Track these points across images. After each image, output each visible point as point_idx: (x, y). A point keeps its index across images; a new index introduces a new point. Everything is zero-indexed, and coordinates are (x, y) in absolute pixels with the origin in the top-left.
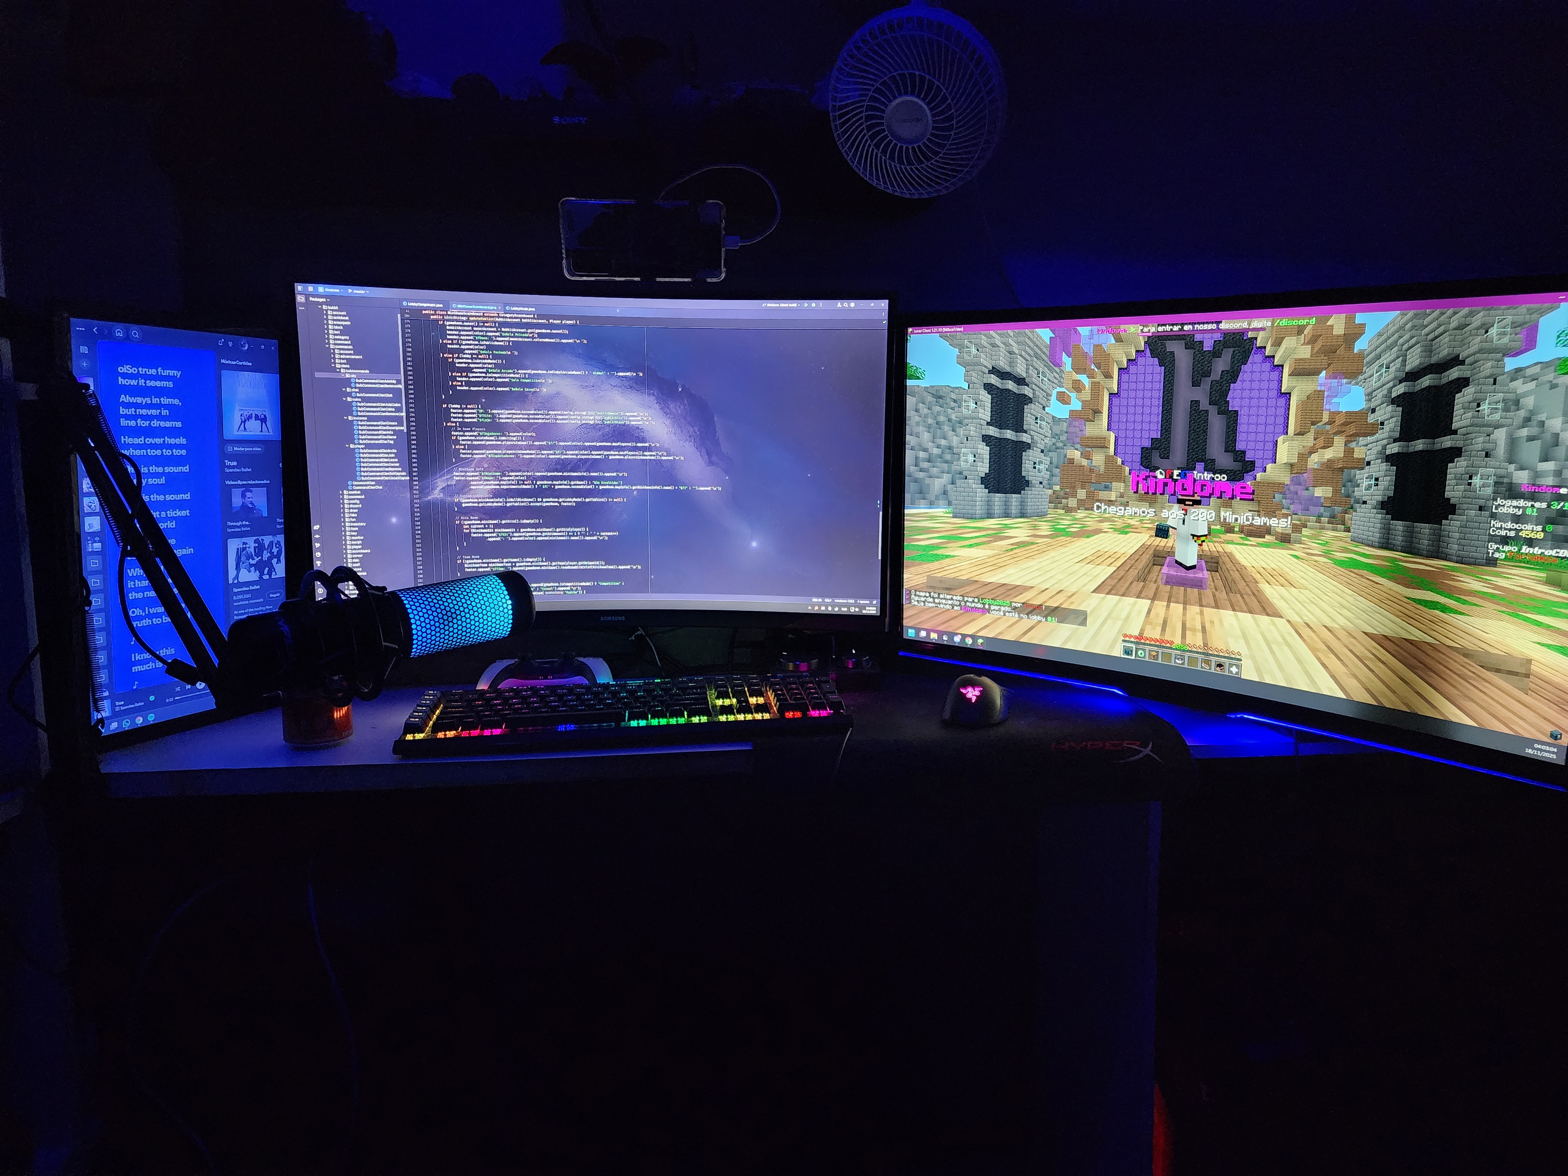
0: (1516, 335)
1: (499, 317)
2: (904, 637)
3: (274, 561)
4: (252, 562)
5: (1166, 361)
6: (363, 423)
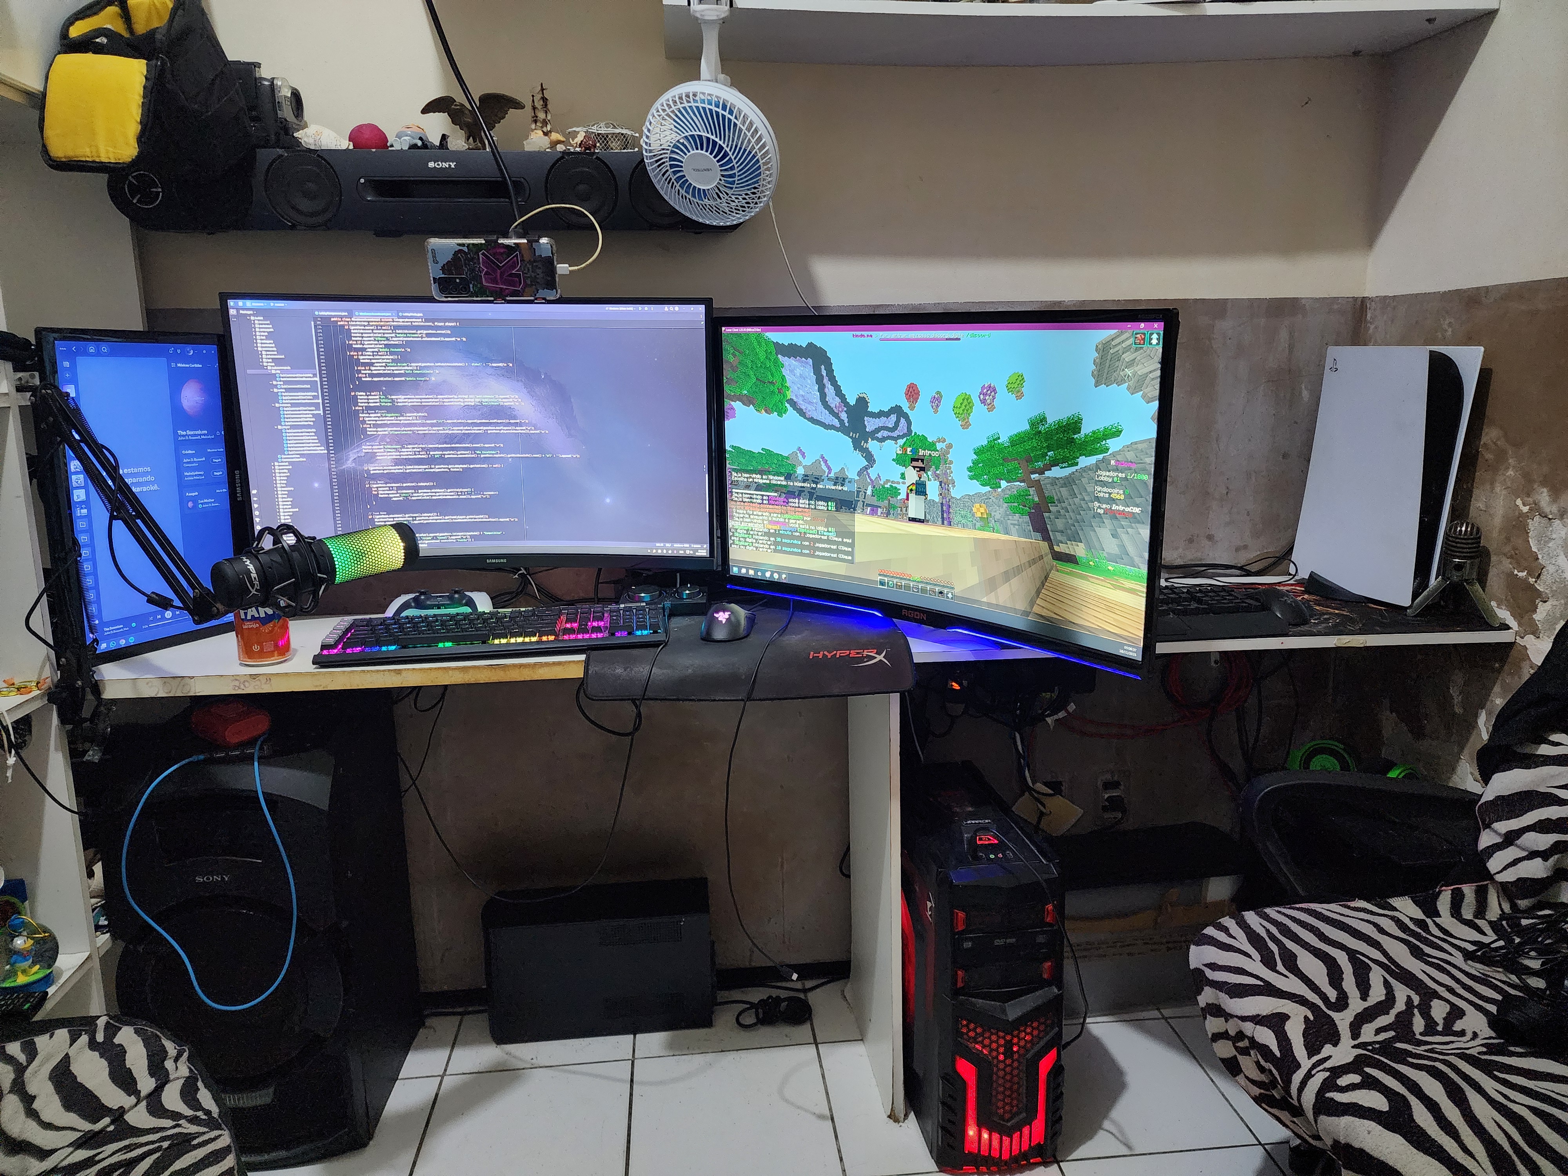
2: (731, 574)
6: (287, 409)
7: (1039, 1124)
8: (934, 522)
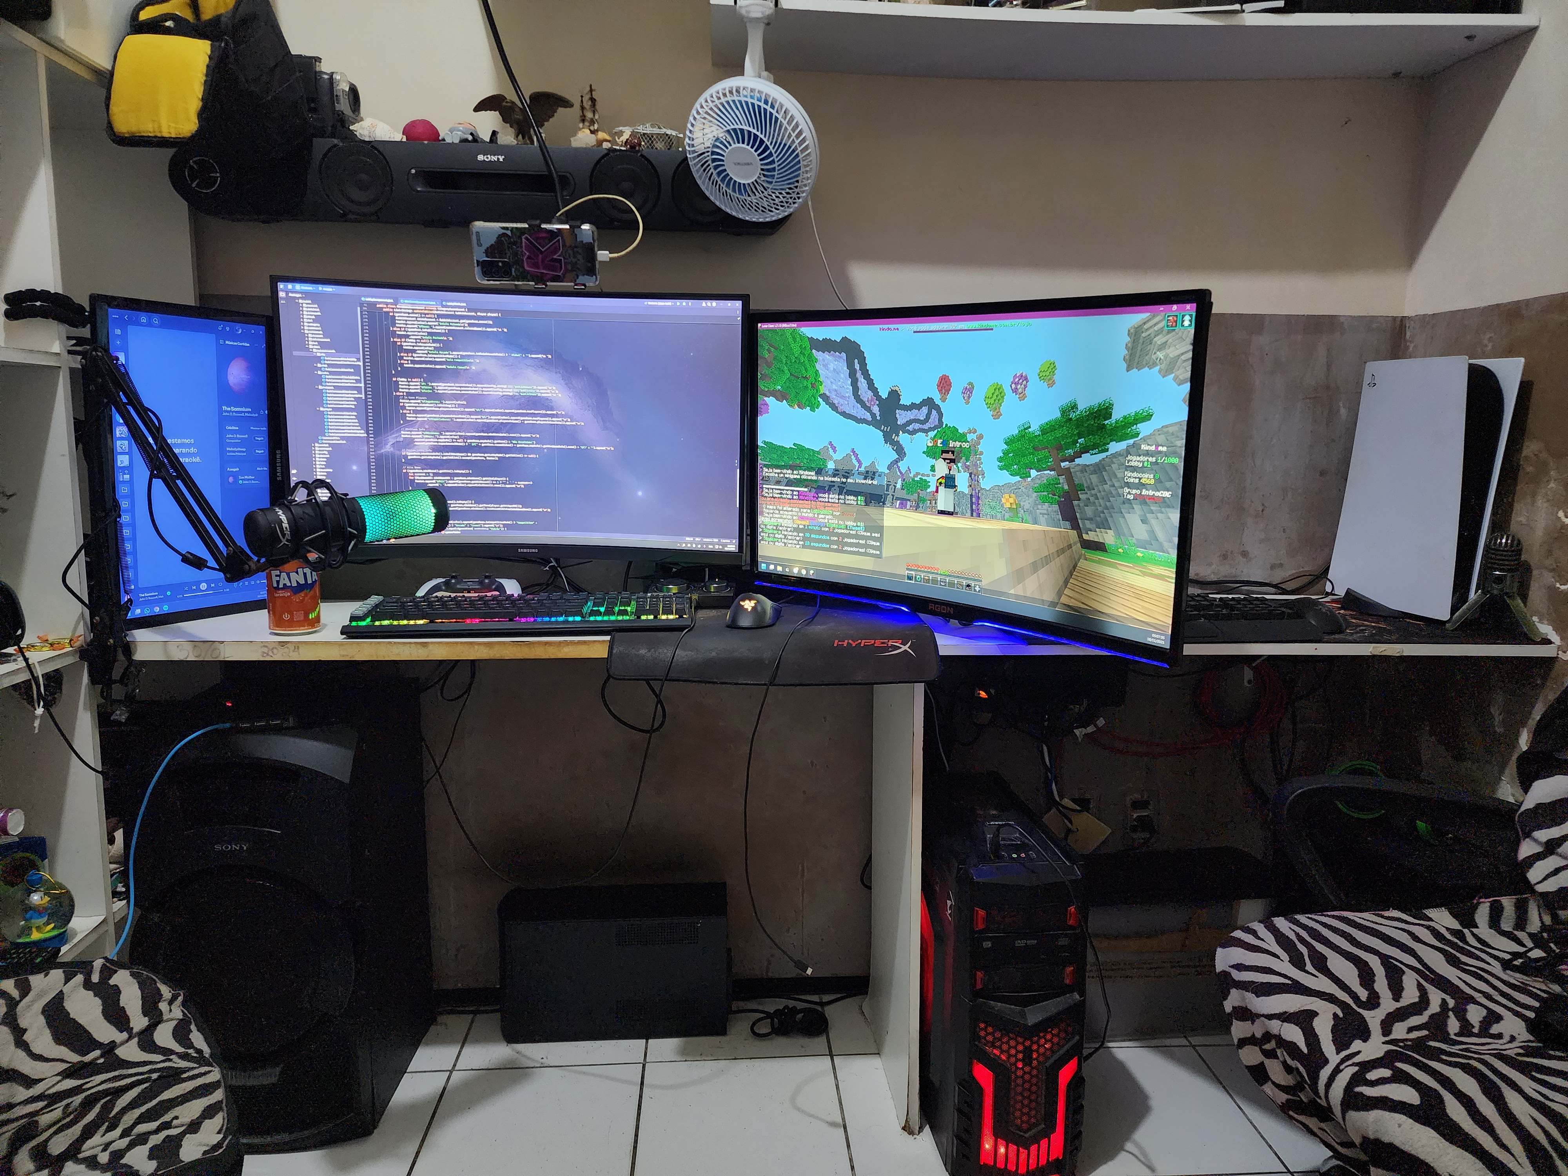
1: (437, 310)
2: (760, 570)
7: (1058, 1138)
8: (963, 514)
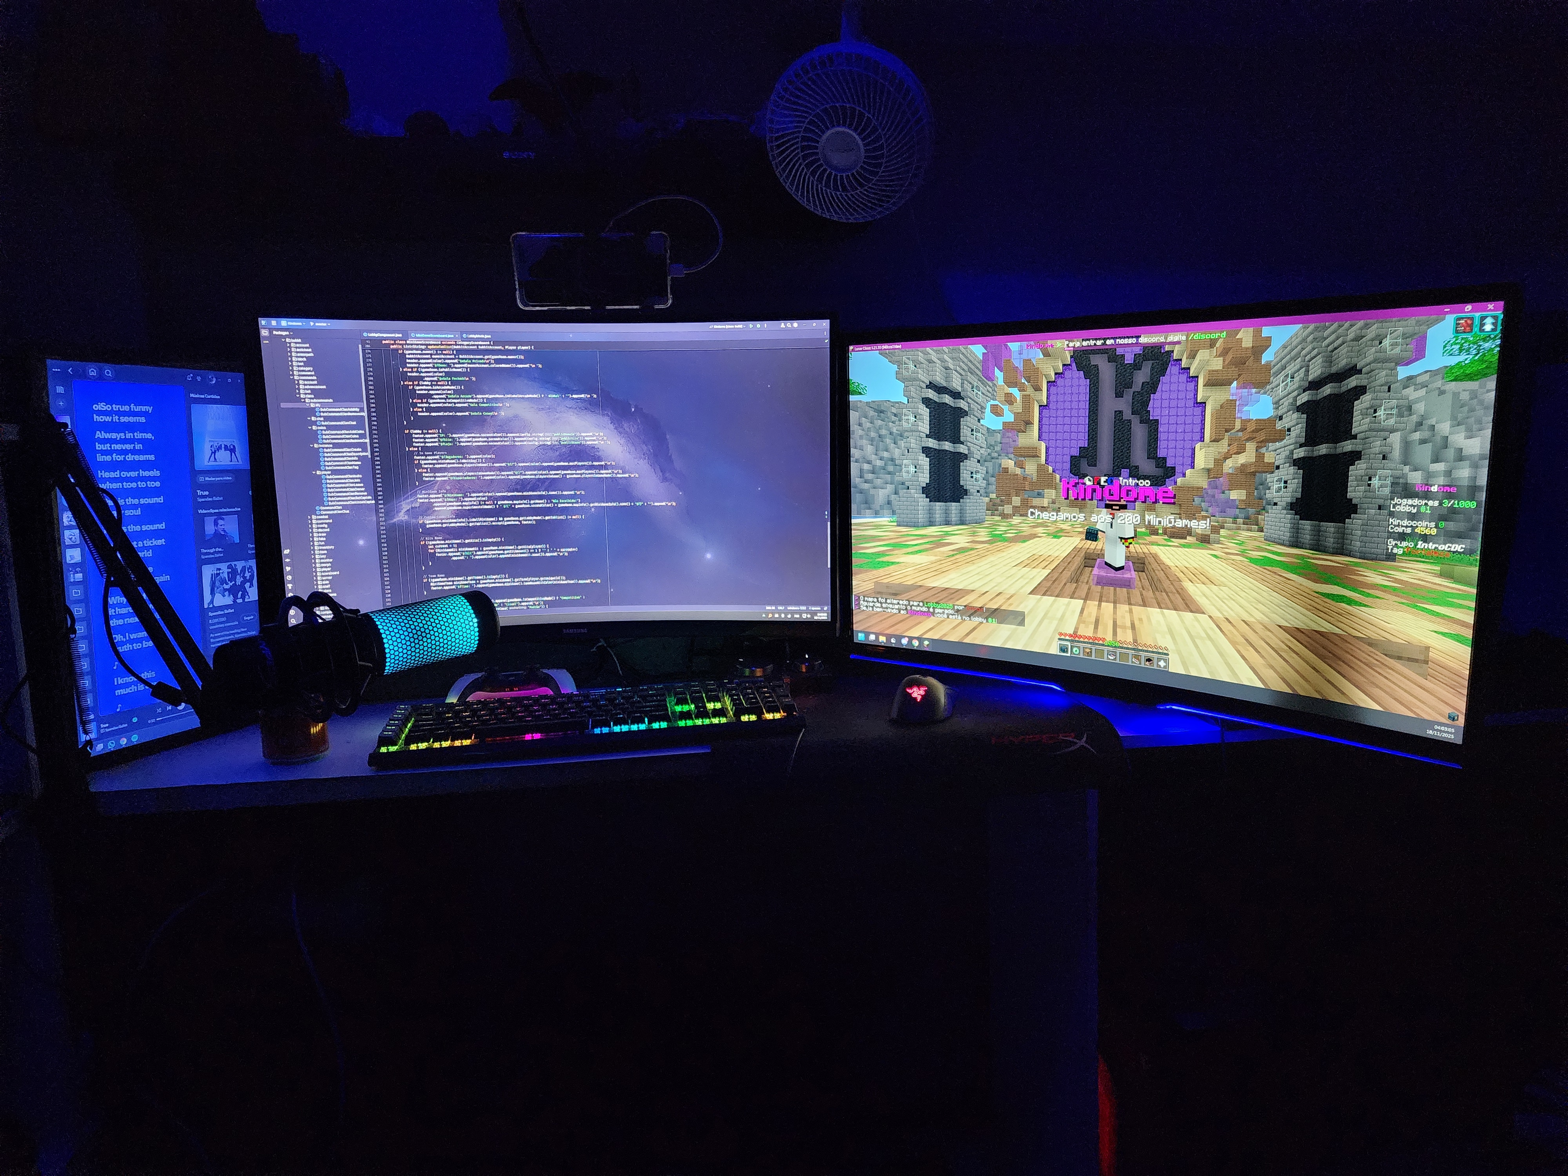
0: (1407, 345)
1: (456, 345)
2: (855, 641)
3: (247, 585)
4: (226, 587)
5: (1091, 374)
6: (328, 450)
